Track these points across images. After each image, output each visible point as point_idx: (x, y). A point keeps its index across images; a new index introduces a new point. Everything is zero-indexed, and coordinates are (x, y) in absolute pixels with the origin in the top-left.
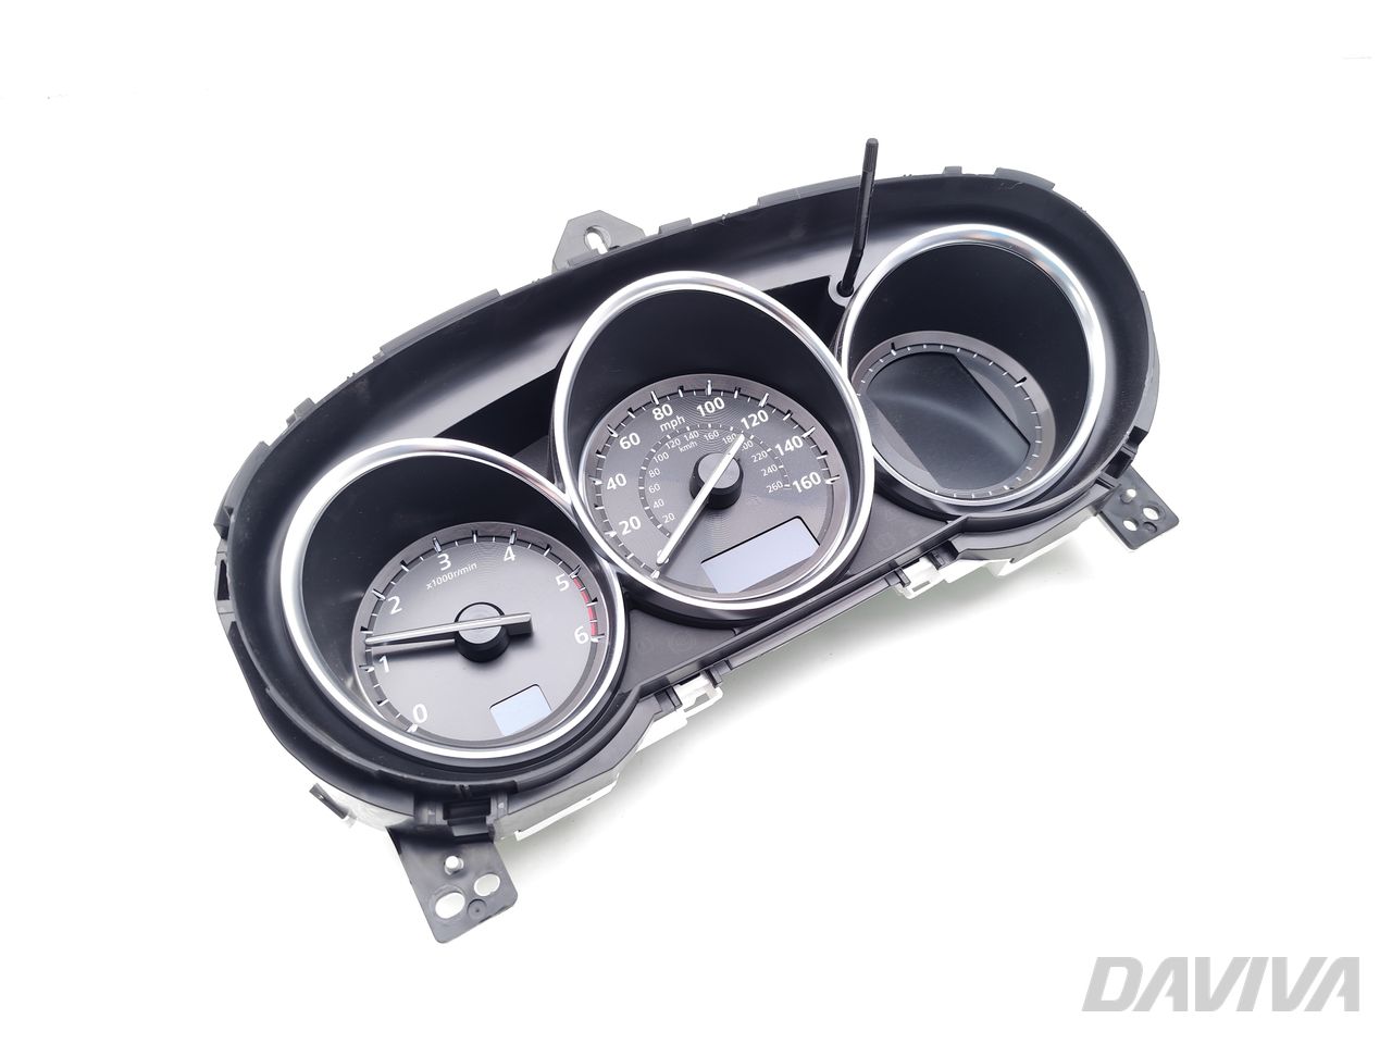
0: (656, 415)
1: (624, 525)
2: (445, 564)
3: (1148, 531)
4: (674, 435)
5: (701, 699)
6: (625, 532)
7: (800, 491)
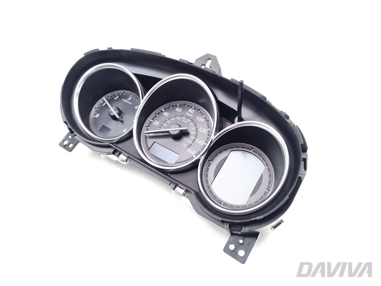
0: (190, 110)
1: (155, 122)
2: (129, 99)
3: (233, 254)
4: (186, 117)
5: (122, 160)
6: (154, 123)
7: (187, 151)
